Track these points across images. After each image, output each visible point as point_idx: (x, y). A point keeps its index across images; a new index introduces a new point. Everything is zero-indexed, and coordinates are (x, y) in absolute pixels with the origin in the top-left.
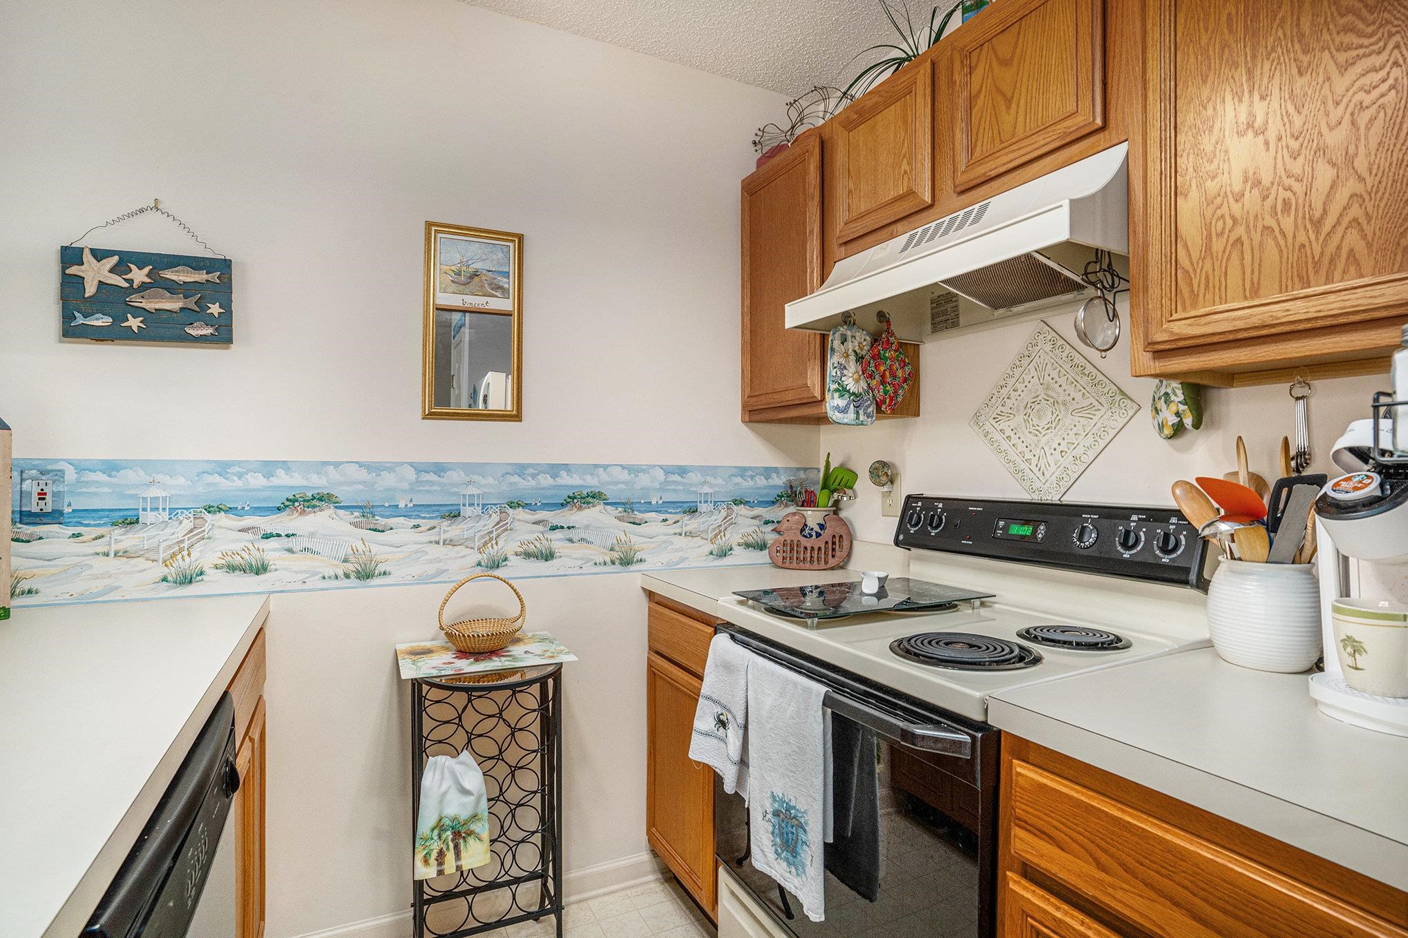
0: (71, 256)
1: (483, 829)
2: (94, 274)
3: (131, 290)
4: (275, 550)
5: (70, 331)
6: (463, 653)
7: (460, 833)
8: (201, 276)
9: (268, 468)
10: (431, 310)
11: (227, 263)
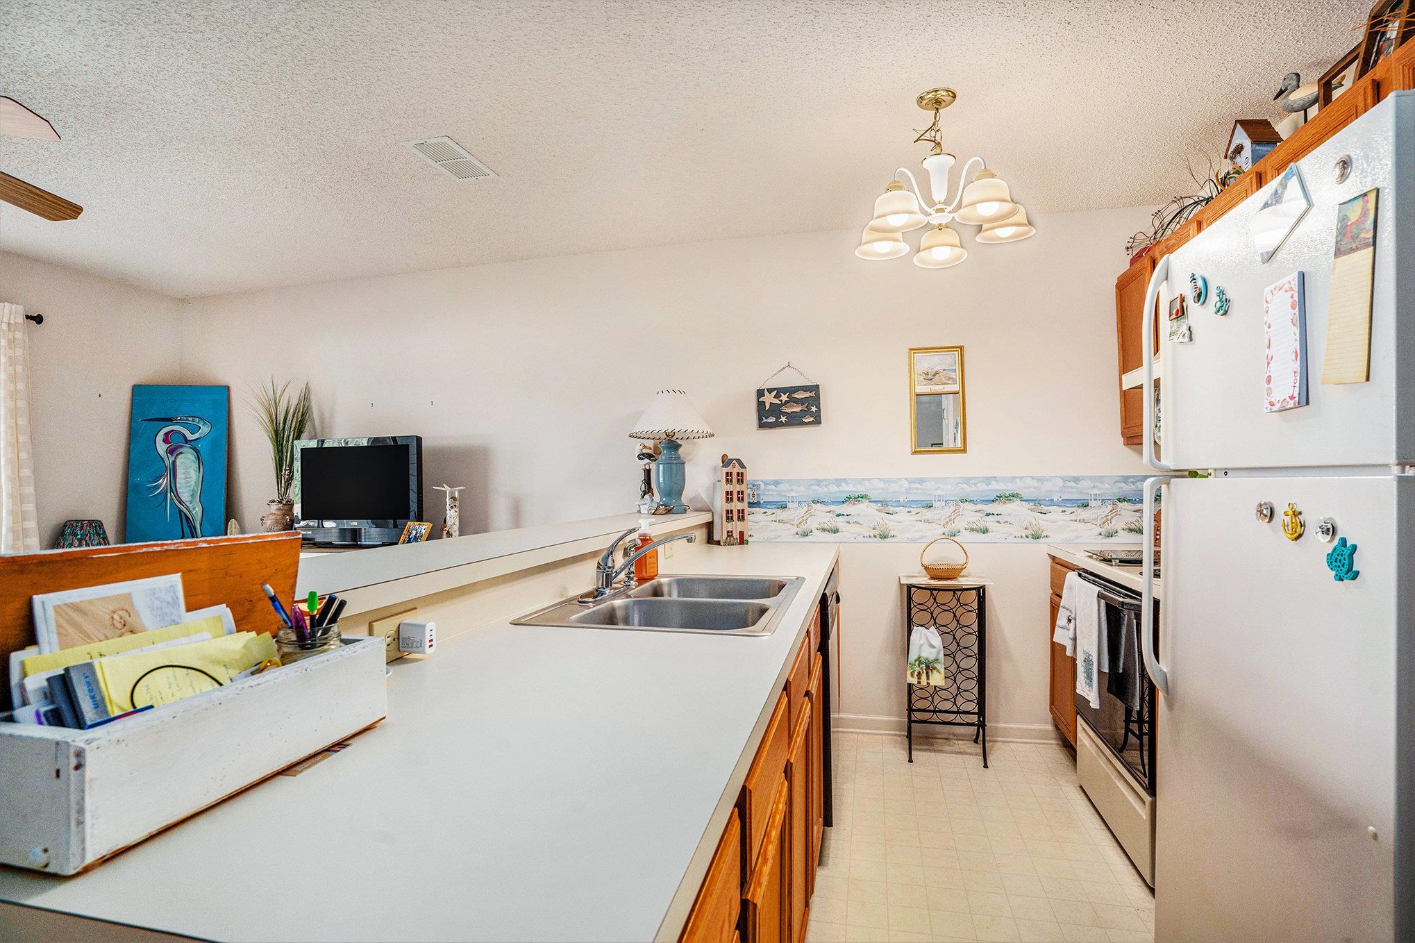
0: (760, 393)
1: (941, 667)
2: (769, 399)
3: (782, 405)
4: (842, 522)
5: (762, 425)
6: (932, 578)
7: (929, 667)
8: (807, 395)
9: (838, 482)
10: (913, 397)
11: (817, 386)
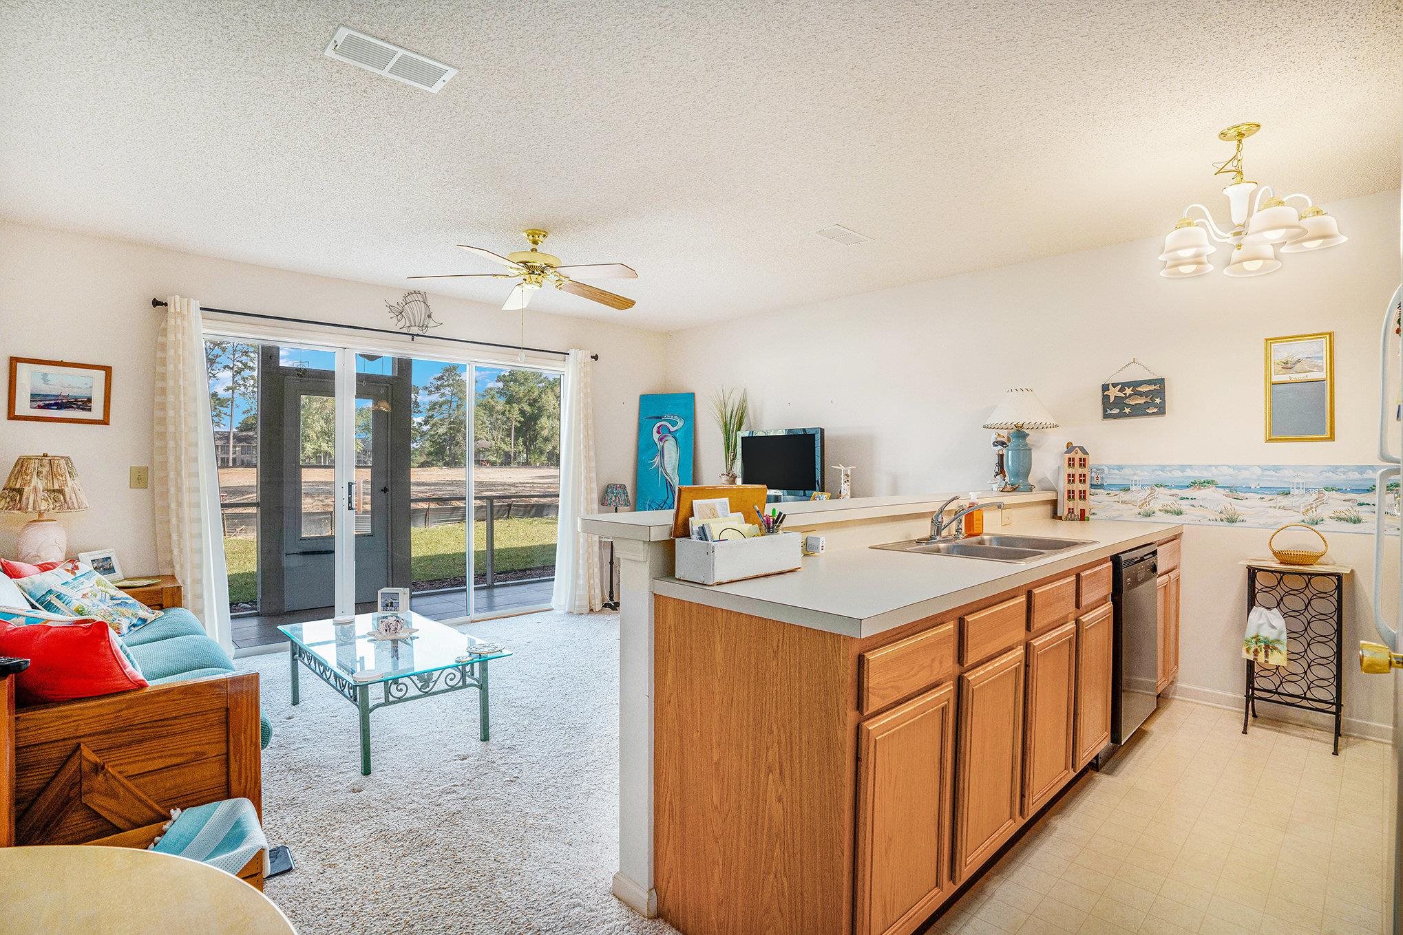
0: (1105, 388)
1: (1283, 649)
2: (1113, 393)
3: (1126, 398)
4: (1186, 505)
5: (1106, 416)
6: (1281, 563)
7: (1269, 647)
8: (1152, 388)
9: (1182, 468)
10: (1269, 385)
11: (1163, 380)
